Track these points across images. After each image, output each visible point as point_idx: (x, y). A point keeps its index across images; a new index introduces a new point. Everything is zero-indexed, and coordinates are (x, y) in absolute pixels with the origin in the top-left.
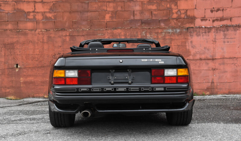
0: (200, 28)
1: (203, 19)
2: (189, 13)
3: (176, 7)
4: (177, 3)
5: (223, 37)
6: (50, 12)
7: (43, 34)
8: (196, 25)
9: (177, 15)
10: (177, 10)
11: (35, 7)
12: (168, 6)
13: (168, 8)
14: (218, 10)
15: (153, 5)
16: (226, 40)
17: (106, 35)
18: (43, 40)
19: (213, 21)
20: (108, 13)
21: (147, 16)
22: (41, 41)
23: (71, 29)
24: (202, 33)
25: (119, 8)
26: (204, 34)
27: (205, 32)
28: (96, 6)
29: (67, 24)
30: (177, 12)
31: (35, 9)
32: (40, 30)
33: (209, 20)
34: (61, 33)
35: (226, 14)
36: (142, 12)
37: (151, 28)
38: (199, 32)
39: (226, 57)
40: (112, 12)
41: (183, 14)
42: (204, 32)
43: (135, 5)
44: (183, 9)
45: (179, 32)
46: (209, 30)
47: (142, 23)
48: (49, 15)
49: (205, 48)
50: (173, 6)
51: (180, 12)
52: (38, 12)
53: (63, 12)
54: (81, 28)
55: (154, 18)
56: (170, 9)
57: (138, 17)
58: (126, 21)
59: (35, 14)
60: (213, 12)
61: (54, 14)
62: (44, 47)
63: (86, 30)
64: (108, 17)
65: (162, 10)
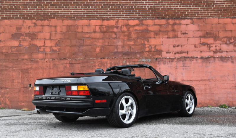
0: (166, 58)
1: (168, 52)
2: (157, 48)
3: (148, 43)
4: (149, 40)
5: (182, 65)
6: (55, 46)
7: (50, 62)
8: (163, 57)
9: (149, 49)
10: (149, 45)
11: (45, 42)
12: (142, 42)
13: (142, 44)
14: (178, 46)
15: (131, 41)
16: (184, 67)
17: (97, 63)
18: (50, 66)
19: (175, 54)
20: (98, 47)
21: (126, 49)
22: (48, 67)
23: (71, 58)
24: (167, 62)
25: (106, 44)
26: (168, 63)
27: (170, 62)
28: (89, 42)
29: (68, 55)
30: (149, 46)
31: (45, 44)
32: (48, 59)
33: (172, 53)
34: (63, 62)
35: (184, 49)
36: (123, 46)
37: (130, 58)
38: (165, 61)
39: (185, 79)
40: (101, 46)
41: (153, 48)
42: (168, 61)
43: (118, 41)
44: (153, 45)
45: (150, 61)
46: (172, 60)
47: (123, 54)
48: (55, 48)
49: (169, 73)
50: (146, 42)
51: (151, 46)
52: (47, 46)
53: (65, 46)
54: (78, 58)
55: (132, 51)
56: (144, 45)
57: (120, 50)
58: (111, 53)
59: (45, 47)
60: (175, 47)
61: (58, 48)
62: (50, 72)
63: (82, 59)
64: (98, 50)
65: (138, 45)
